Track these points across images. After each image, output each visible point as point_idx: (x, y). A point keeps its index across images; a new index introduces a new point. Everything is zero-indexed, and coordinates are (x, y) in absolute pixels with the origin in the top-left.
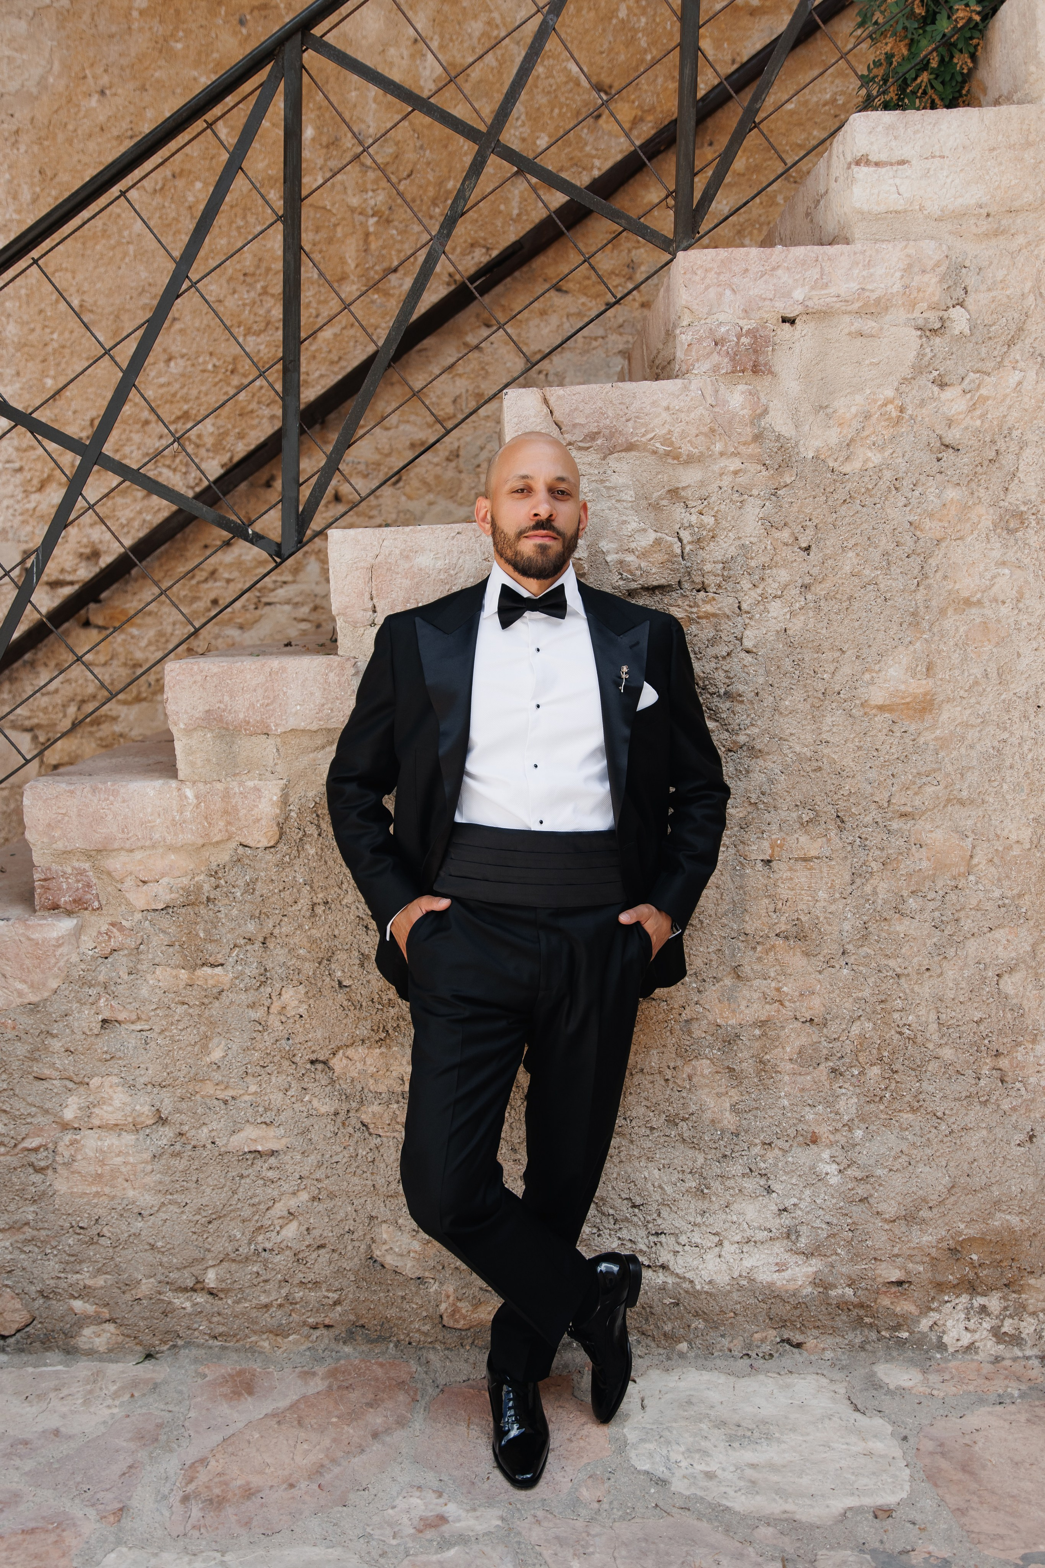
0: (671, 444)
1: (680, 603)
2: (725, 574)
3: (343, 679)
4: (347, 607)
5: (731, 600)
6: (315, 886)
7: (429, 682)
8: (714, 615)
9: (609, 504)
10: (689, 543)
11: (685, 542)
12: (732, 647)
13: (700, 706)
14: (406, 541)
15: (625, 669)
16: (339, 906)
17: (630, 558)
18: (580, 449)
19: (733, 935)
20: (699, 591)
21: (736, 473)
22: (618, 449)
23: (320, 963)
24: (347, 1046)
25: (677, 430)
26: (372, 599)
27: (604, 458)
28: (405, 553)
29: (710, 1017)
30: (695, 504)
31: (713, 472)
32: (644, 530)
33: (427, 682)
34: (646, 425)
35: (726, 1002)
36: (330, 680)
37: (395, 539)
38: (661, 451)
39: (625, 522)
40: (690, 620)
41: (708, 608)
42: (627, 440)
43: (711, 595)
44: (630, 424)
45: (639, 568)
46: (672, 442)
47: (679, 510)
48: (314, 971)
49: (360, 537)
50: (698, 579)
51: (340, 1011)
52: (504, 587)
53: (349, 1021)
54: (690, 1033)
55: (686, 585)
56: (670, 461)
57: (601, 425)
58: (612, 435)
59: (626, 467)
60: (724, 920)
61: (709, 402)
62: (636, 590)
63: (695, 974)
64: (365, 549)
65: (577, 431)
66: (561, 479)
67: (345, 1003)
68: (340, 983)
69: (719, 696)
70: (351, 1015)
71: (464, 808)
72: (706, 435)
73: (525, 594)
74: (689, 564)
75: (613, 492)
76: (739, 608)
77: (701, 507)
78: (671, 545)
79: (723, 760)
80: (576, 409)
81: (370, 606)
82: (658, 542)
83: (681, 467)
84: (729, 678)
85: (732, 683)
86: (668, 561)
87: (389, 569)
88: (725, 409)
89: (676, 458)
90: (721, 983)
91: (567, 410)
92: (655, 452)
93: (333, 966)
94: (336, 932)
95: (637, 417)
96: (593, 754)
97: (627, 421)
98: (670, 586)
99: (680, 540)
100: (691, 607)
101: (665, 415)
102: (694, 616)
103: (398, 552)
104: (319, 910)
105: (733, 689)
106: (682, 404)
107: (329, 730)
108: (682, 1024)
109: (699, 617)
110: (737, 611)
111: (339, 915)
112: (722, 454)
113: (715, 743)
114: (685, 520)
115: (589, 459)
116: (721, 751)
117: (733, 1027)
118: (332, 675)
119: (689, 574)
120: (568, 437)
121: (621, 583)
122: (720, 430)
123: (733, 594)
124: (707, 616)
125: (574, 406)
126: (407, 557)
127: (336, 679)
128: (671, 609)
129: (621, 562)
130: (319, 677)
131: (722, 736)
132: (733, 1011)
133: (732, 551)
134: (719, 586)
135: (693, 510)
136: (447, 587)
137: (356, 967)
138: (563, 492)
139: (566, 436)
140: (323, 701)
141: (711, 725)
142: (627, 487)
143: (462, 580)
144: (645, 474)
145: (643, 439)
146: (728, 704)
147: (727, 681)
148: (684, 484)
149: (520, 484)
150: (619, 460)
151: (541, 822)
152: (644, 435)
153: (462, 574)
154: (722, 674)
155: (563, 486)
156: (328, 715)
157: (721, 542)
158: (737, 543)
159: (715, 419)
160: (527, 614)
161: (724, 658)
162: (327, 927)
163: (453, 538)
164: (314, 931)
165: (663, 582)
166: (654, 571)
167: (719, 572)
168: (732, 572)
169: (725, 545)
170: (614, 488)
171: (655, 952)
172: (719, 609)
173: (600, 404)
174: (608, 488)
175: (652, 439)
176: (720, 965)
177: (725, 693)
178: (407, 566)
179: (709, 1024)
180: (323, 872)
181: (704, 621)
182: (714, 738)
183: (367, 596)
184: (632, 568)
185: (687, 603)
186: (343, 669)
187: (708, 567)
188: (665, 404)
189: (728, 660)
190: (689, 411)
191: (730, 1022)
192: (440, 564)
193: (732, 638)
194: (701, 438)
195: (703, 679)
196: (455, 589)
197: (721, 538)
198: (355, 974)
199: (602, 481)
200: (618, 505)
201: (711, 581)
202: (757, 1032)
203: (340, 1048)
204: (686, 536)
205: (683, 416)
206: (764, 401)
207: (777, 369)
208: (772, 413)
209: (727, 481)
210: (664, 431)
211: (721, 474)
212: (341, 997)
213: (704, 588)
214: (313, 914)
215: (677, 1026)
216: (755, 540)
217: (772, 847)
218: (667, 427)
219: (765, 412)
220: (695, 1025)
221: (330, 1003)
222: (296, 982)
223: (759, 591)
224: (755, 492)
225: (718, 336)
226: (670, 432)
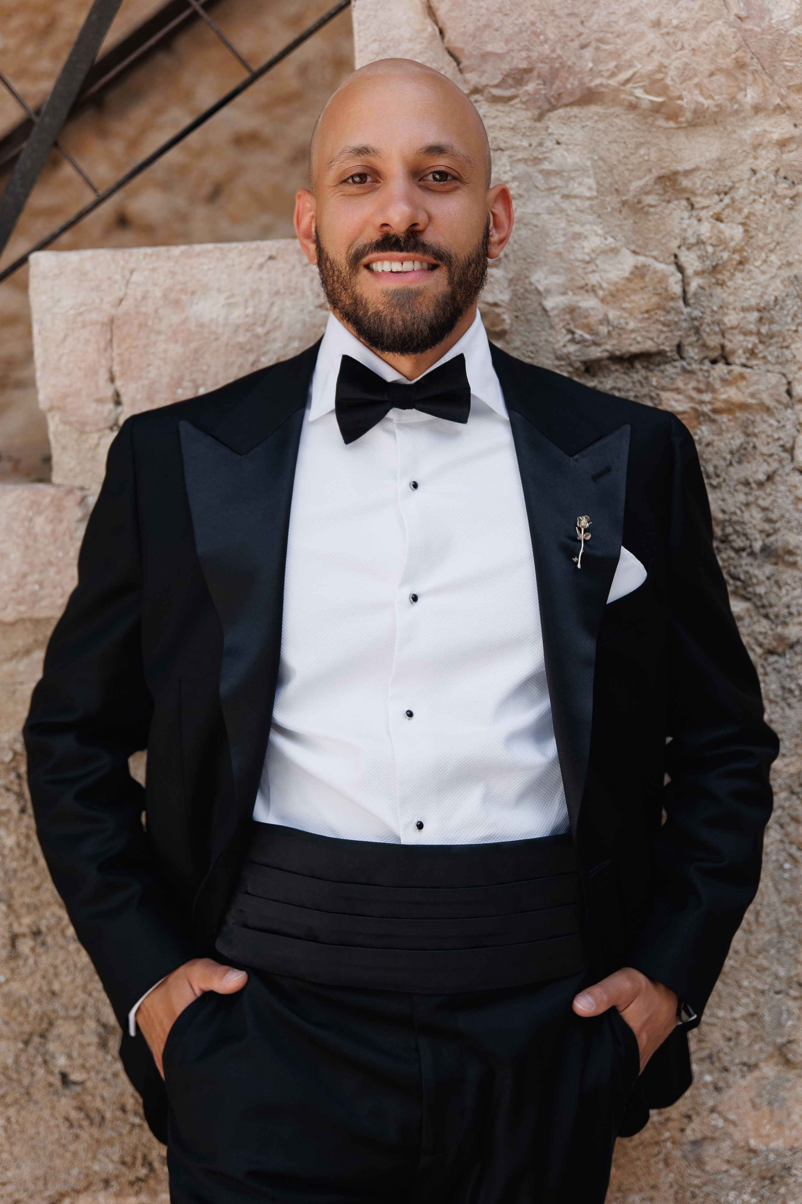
0: (664, 90)
1: (680, 383)
2: (764, 330)
3: (61, 528)
4: (66, 396)
5: (774, 378)
6: (17, 902)
7: (202, 548)
8: (743, 407)
9: (548, 203)
10: (697, 274)
11: (689, 271)
12: (775, 465)
13: (718, 570)
14: (173, 273)
15: (584, 522)
16: (60, 940)
17: (588, 303)
18: (495, 100)
19: (778, 986)
20: (714, 362)
21: (783, 144)
22: (566, 99)
23: (26, 1043)
24: (77, 1192)
25: (674, 64)
26: (112, 379)
27: (540, 118)
28: (173, 296)
29: (738, 1136)
30: (706, 202)
31: (742, 142)
32: (614, 251)
33: (201, 549)
34: (616, 54)
35: (766, 1109)
36: (37, 529)
37: (154, 270)
38: (645, 105)
39: (577, 236)
40: (699, 415)
41: (732, 394)
42: (582, 83)
43: (737, 369)
44: (588, 53)
45: (605, 320)
46: (666, 88)
47: (677, 214)
48: (17, 1061)
49: (88, 267)
50: (713, 341)
51: (64, 1128)
52: (348, 362)
53: (80, 1147)
54: (700, 1163)
55: (692, 352)
56: (661, 122)
57: (534, 55)
58: (554, 74)
59: (580, 135)
60: (762, 960)
61: (735, 10)
62: (598, 361)
63: (710, 1057)
64: (97, 288)
65: (489, 67)
67: (74, 1115)
68: (64, 1078)
69: (752, 554)
70: (84, 1135)
71: (274, 793)
72: (728, 73)
73: (390, 375)
74: (697, 313)
75: (557, 181)
76: (789, 392)
77: (718, 208)
78: (663, 279)
79: (760, 670)
80: (487, 26)
81: (109, 392)
82: (639, 272)
83: (681, 134)
84: (769, 521)
85: (776, 531)
86: (659, 307)
87: (142, 326)
88: (764, 25)
89: (673, 116)
90: (756, 1074)
91: (471, 28)
92: (633, 107)
93: (52, 1047)
94: (56, 987)
95: (601, 41)
96: (523, 687)
97: (583, 47)
98: (661, 353)
99: (680, 269)
100: (699, 391)
101: (652, 37)
102: (706, 409)
103: (158, 293)
104: (25, 946)
105: (777, 541)
106: (684, 15)
107: (37, 622)
108: (687, 1148)
109: (715, 411)
110: (785, 398)
111: (61, 955)
112: (757, 109)
113: (745, 640)
114: (690, 232)
115: (512, 119)
116: (755, 655)
117: (779, 1154)
118: (40, 521)
119: (697, 331)
120: (473, 78)
121: (572, 348)
122: (755, 65)
123: (778, 368)
124: (731, 408)
125: (483, 21)
126: (176, 303)
127: (48, 528)
128: (665, 395)
129: (572, 310)
130: (16, 525)
131: (757, 628)
132: (780, 1125)
133: (776, 289)
134: (752, 353)
135: (703, 214)
136: (251, 358)
137: (92, 1050)
138: (443, 175)
139: (468, 76)
140: (25, 568)
141: (737, 606)
142: (583, 170)
143: (278, 345)
144: (615, 147)
145: (613, 82)
146: (768, 569)
147: (767, 527)
148: (687, 166)
149: (355, 165)
150: (566, 121)
151: (420, 826)
152: (613, 75)
153: (277, 334)
154: (758, 515)
155: (442, 163)
156: (34, 593)
157: (756, 272)
158: (786, 273)
159: (744, 44)
160: (393, 414)
161: (761, 485)
162: (38, 976)
163: (261, 266)
164: (15, 985)
165: (649, 346)
166: (632, 325)
167: (752, 327)
168: (775, 328)
169: (762, 278)
170: (558, 173)
171: (643, 1063)
172: (752, 395)
173: (531, 15)
174: (547, 174)
175: (628, 81)
176: (754, 1041)
177: (764, 549)
178: (176, 319)
179: (735, 1147)
180: (30, 878)
181: (724, 418)
182: (743, 629)
183: (103, 375)
184: (593, 320)
185: (693, 384)
186: (60, 508)
187: (731, 319)
188: (652, 15)
189: (769, 488)
190: (698, 28)
191: (773, 1145)
192: (237, 315)
193: (774, 448)
194: (720, 78)
195: (723, 524)
196: (266, 362)
197: (755, 265)
198: (92, 1062)
199: (536, 161)
200: (565, 205)
201: (736, 343)
203: (62, 1195)
204: (690, 261)
205: (685, 37)
209: (766, 159)
210: (651, 67)
211: (756, 147)
212: (66, 1104)
213: (724, 357)
214: (14, 954)
215: (678, 1153)
218: (656, 58)
220: (709, 1151)
221: (46, 1113)
226: (661, 68)
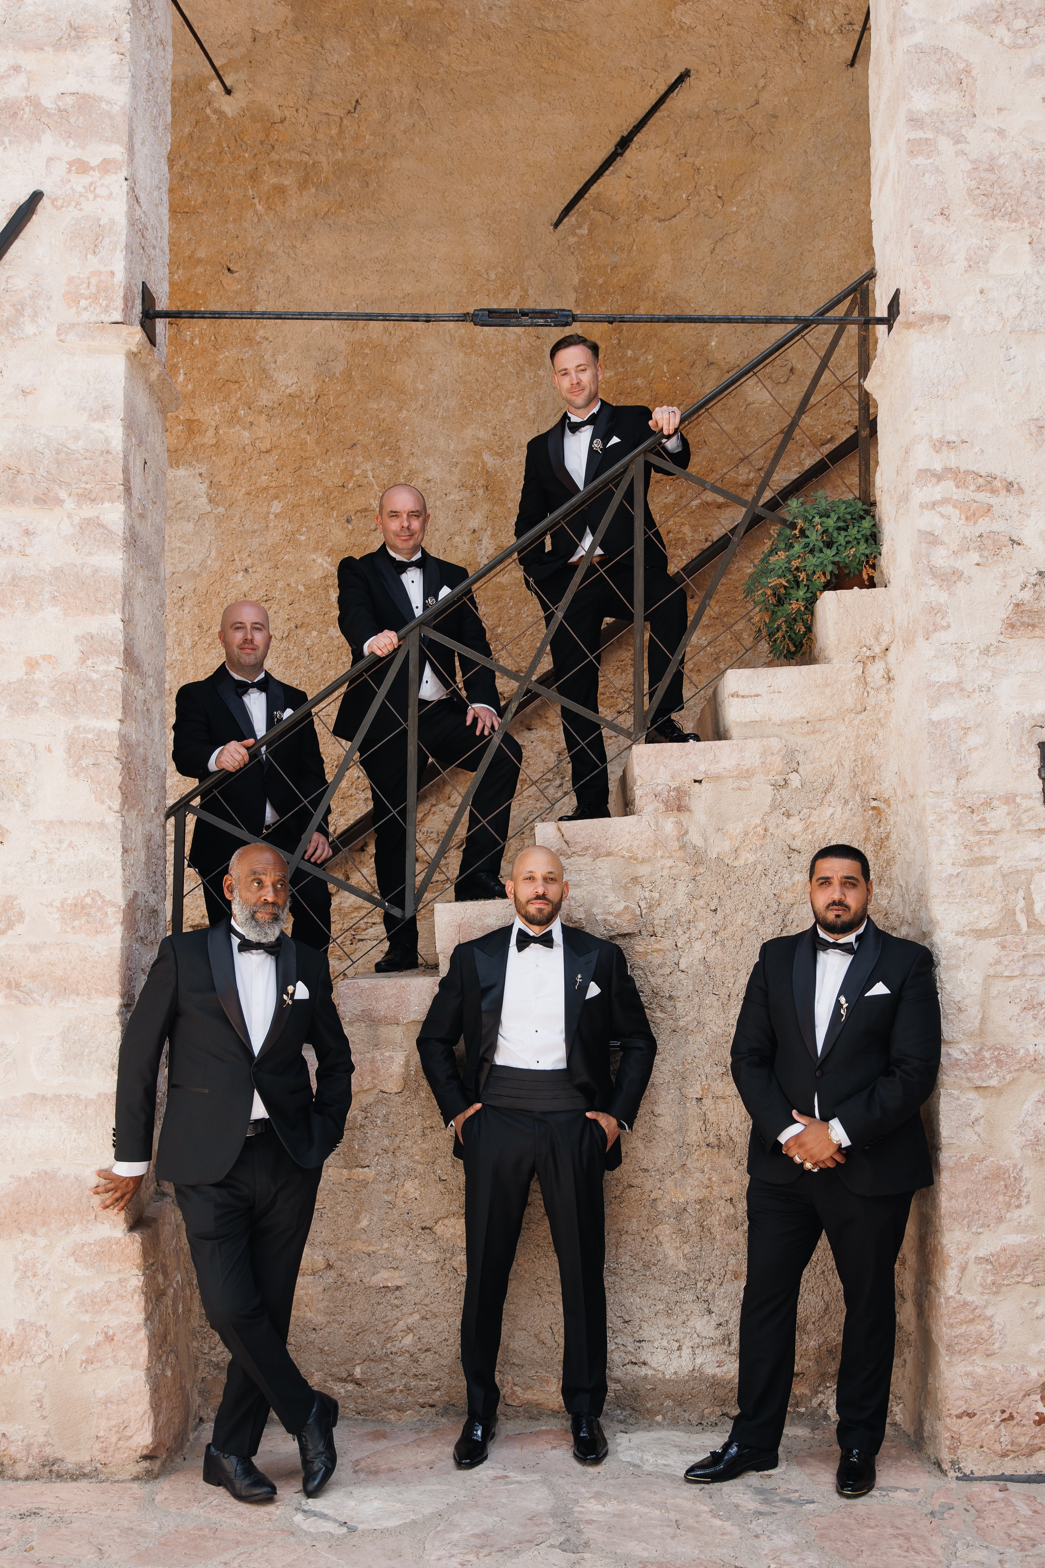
0: (632, 852)
1: (641, 943)
2: (667, 926)
4: (442, 947)
5: (671, 941)
9: (597, 887)
10: (645, 908)
11: (642, 907)
12: (672, 969)
17: (610, 918)
18: (579, 855)
19: (680, 1146)
20: (651, 936)
21: (671, 868)
22: (601, 855)
23: (428, 1165)
24: (444, 1218)
25: (636, 843)
27: (593, 861)
28: (480, 917)
29: (668, 1198)
30: (647, 886)
31: (658, 867)
32: (618, 901)
34: (617, 842)
35: (678, 1188)
38: (627, 856)
39: (606, 897)
40: (647, 953)
41: (657, 946)
42: (606, 850)
43: (659, 938)
44: (608, 841)
45: (616, 923)
47: (638, 889)
48: (425, 1170)
50: (651, 929)
51: (440, 1195)
52: (520, 931)
53: (445, 1201)
54: (656, 1208)
55: (644, 933)
56: (632, 861)
57: (591, 842)
58: (598, 848)
59: (606, 866)
61: (653, 828)
64: (455, 915)
65: (577, 846)
66: (551, 873)
67: (443, 1190)
72: (652, 847)
73: (532, 934)
74: (645, 921)
75: (599, 880)
76: (676, 945)
77: (651, 888)
78: (634, 910)
82: (626, 908)
83: (639, 865)
86: (633, 919)
87: (469, 926)
88: (663, 832)
91: (572, 835)
92: (623, 857)
93: (435, 1167)
95: (612, 838)
97: (606, 839)
98: (634, 933)
99: (640, 907)
100: (647, 945)
101: (628, 836)
102: (649, 951)
103: (475, 916)
105: (674, 994)
106: (638, 829)
108: (652, 1202)
109: (652, 952)
110: (675, 947)
112: (662, 857)
114: (642, 895)
115: (585, 861)
117: (682, 1204)
119: (645, 926)
120: (573, 849)
122: (660, 844)
123: (672, 938)
124: (657, 951)
125: (576, 833)
126: (480, 919)
128: (636, 947)
129: (605, 920)
132: (682, 1193)
133: (670, 913)
134: (664, 933)
135: (647, 889)
137: (450, 1168)
138: (552, 879)
139: (571, 849)
142: (608, 876)
144: (618, 869)
145: (616, 850)
146: (672, 1003)
148: (641, 875)
149: (528, 875)
150: (602, 861)
152: (616, 847)
154: (668, 985)
155: (552, 876)
157: (664, 908)
158: (673, 908)
159: (657, 838)
160: (532, 945)
161: (668, 975)
164: (424, 1145)
165: (630, 931)
166: (624, 924)
167: (663, 925)
168: (671, 925)
169: (666, 909)
170: (599, 877)
172: (664, 947)
174: (596, 878)
175: (621, 849)
176: (673, 1163)
177: (670, 996)
178: (480, 924)
179: (668, 1202)
181: (655, 954)
184: (612, 923)
185: (645, 943)
187: (656, 922)
188: (627, 830)
189: (671, 976)
190: (642, 834)
191: (680, 1201)
193: (672, 963)
194: (650, 848)
197: (663, 904)
198: (449, 1172)
199: (593, 874)
200: (603, 887)
201: (659, 930)
202: (698, 1207)
203: (440, 1219)
204: (643, 904)
205: (638, 836)
206: (685, 827)
207: (693, 808)
208: (690, 833)
209: (665, 872)
210: (628, 845)
211: (662, 869)
212: (440, 1186)
213: (654, 935)
214: (424, 1135)
215: (648, 1204)
216: (683, 906)
217: (702, 1090)
218: (629, 843)
219: (687, 832)
220: (659, 1203)
221: (434, 1190)
222: (413, 1177)
223: (687, 935)
224: (682, 878)
225: (657, 792)
226: (631, 845)
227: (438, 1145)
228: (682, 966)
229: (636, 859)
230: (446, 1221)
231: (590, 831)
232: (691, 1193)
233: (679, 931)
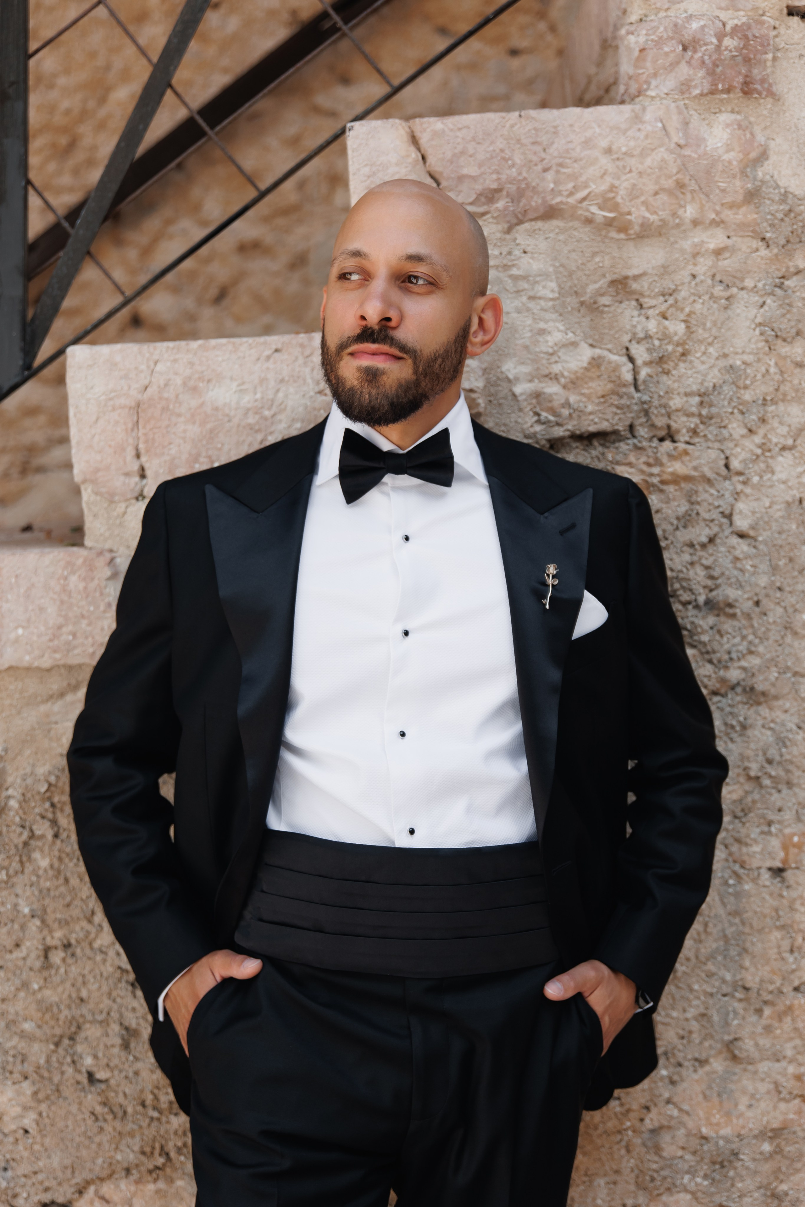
0: (615, 207)
1: (632, 459)
2: (704, 412)
3: (93, 585)
4: (97, 470)
5: (713, 454)
6: (50, 918)
8: (688, 478)
9: (517, 303)
10: (646, 364)
11: (639, 362)
12: (716, 529)
17: (552, 389)
19: (725, 989)
20: (662, 440)
21: (718, 252)
22: (531, 215)
23: (57, 1044)
24: (102, 1180)
25: (624, 185)
26: (138, 456)
27: (509, 230)
28: (192, 383)
29: (691, 1124)
30: (653, 302)
31: (683, 251)
32: (574, 344)
34: (574, 177)
35: (715, 1100)
36: (72, 586)
37: (175, 361)
38: (599, 220)
39: (542, 332)
40: (649, 486)
41: (678, 467)
42: (544, 201)
43: (681, 446)
44: (549, 176)
45: (567, 404)
46: (617, 205)
47: (628, 313)
49: (118, 358)
50: (661, 422)
51: (90, 1122)
53: (104, 1138)
54: (658, 1149)
55: (642, 431)
56: (613, 234)
57: (504, 177)
58: (521, 193)
59: (543, 245)
60: (710, 967)
61: (675, 140)
62: (561, 439)
63: (665, 1053)
64: (126, 377)
65: (464, 187)
66: (416, 258)
67: (99, 1109)
68: (91, 1076)
69: (697, 607)
70: (108, 1128)
72: (670, 193)
74: (646, 398)
75: (524, 285)
76: (727, 466)
77: (663, 308)
78: (617, 368)
80: (462, 153)
81: (135, 467)
82: (596, 363)
83: (631, 244)
84: (712, 577)
85: (717, 587)
86: (613, 392)
87: (165, 409)
88: (701, 151)
90: (707, 1068)
91: (449, 154)
92: (589, 221)
93: (79, 1048)
95: (561, 165)
97: (546, 170)
98: (615, 432)
99: (631, 359)
100: (649, 465)
101: (605, 162)
103: (179, 381)
104: (57, 957)
105: (718, 595)
106: (632, 143)
107: (70, 668)
108: (646, 1136)
109: (663, 482)
110: (724, 471)
112: (696, 223)
114: (639, 328)
117: (727, 1140)
118: (74, 579)
119: (646, 413)
121: (538, 428)
122: (693, 185)
123: (717, 445)
124: (677, 480)
125: (459, 148)
126: (195, 389)
127: (81, 586)
129: (538, 395)
130: (53, 583)
132: (728, 1114)
133: (714, 377)
134: (695, 432)
135: (651, 312)
137: (116, 1050)
140: (61, 621)
142: (547, 275)
144: (573, 255)
145: (571, 200)
146: (711, 620)
147: (710, 583)
148: (636, 272)
150: (532, 233)
152: (571, 194)
154: (701, 573)
156: (69, 643)
157: (697, 363)
158: (722, 363)
159: (683, 168)
160: (388, 479)
161: (703, 546)
162: (68, 984)
163: (268, 358)
164: (47, 993)
165: (605, 426)
166: (590, 408)
167: (694, 410)
168: (714, 410)
169: (702, 367)
170: (525, 278)
172: (695, 469)
174: (516, 278)
175: (584, 199)
176: (705, 1038)
177: (708, 602)
178: (194, 403)
179: (689, 1134)
181: (671, 489)
183: (130, 452)
184: (556, 404)
185: (644, 459)
186: (92, 568)
187: (676, 402)
188: (604, 143)
189: (711, 549)
190: (643, 154)
191: (722, 1132)
192: (247, 400)
193: (715, 514)
194: (663, 197)
197: (696, 356)
198: (115, 1062)
199: (506, 267)
200: (531, 305)
201: (681, 423)
202: (767, 1147)
203: (88, 1183)
204: (640, 353)
205: (632, 162)
206: (760, 138)
207: (780, 88)
208: (773, 158)
209: (704, 265)
210: (604, 187)
211: (695, 255)
212: (92, 1099)
213: (670, 436)
214: (47, 964)
215: (638, 1141)
216: (750, 358)
217: (785, 848)
218: (608, 180)
219: (764, 156)
220: (666, 1138)
221: (74, 1108)
222: (17, 1076)
223: (758, 439)
224: (749, 283)
225: (687, 36)
226: (612, 188)
227: (84, 994)
228: (742, 523)
229: (624, 229)
230: (107, 1189)
231: (500, 144)
232: (749, 1114)
233: (736, 429)
